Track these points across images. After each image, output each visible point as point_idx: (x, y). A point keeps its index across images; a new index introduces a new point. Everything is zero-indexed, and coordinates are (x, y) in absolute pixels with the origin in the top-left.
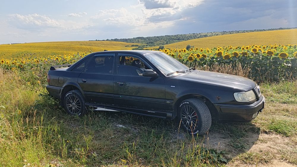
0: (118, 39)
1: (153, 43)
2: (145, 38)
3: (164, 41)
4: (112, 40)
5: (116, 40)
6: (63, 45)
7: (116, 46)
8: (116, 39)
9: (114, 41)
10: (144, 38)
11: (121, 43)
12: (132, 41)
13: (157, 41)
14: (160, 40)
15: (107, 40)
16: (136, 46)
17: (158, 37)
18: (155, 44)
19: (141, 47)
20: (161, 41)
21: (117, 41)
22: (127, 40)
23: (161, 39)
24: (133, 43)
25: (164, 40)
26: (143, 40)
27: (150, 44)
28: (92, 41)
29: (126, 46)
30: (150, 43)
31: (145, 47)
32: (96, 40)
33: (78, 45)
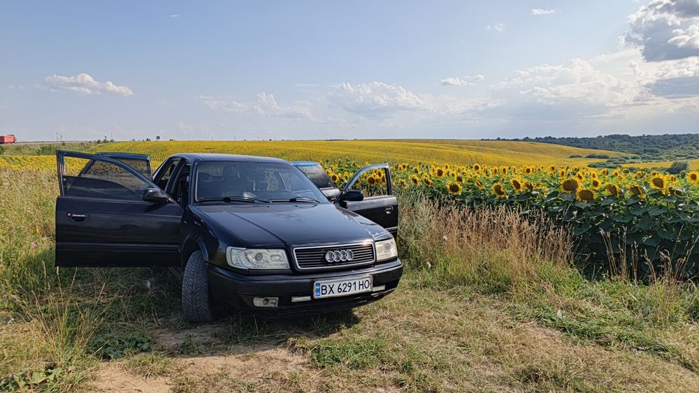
0: (555, 138)
1: (657, 152)
2: (634, 137)
3: (694, 148)
4: (538, 140)
5: (549, 140)
6: (422, 147)
7: (543, 153)
8: (550, 137)
9: (543, 142)
10: (629, 137)
11: (558, 149)
12: (592, 144)
13: (670, 147)
14: (680, 144)
15: (526, 139)
16: (600, 157)
17: (675, 137)
18: (661, 157)
19: (617, 161)
20: (682, 148)
21: (551, 143)
22: (578, 142)
23: (686, 143)
24: (595, 148)
25: (694, 146)
26: (626, 143)
27: (646, 155)
28: (489, 140)
29: (572, 157)
30: (645, 151)
31: (627, 161)
32: (499, 139)
33: (452, 147)
